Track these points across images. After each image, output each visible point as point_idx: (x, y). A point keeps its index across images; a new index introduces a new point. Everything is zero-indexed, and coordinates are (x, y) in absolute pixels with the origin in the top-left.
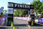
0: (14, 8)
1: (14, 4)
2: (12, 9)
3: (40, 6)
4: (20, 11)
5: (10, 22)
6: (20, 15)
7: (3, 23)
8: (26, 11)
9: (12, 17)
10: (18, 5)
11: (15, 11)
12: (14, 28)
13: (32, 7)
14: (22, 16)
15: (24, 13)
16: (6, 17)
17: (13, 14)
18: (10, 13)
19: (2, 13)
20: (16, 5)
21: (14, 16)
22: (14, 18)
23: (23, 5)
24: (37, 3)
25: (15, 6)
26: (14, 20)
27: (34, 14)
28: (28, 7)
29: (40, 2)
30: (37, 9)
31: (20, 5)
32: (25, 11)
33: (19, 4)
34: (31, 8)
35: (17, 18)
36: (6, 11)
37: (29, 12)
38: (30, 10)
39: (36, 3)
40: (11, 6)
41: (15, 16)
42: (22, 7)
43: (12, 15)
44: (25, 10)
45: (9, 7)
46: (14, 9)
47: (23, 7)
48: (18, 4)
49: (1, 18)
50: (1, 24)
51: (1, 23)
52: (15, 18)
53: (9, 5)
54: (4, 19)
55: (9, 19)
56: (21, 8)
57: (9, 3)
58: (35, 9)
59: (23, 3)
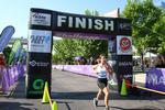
0: (54, 29)
1: (54, 14)
2: (47, 33)
3: (152, 23)
4: (76, 40)
5: (38, 84)
6: (77, 58)
7: (13, 87)
8: (98, 41)
9: (45, 64)
10: (67, 20)
11: (58, 42)
12: (53, 106)
13: (122, 26)
14: (84, 62)
15: (93, 50)
16: (25, 64)
17: (50, 54)
18: (39, 50)
19: (8, 51)
20: (59, 17)
21: (53, 60)
22: (53, 67)
23: (90, 20)
24: (143, 10)
25: (59, 25)
26: (53, 75)
27: (129, 53)
28: (107, 28)
29: (155, 8)
30: (143, 33)
31: (78, 19)
32: (95, 43)
33: (74, 16)
34: (118, 31)
35: (66, 67)
36: (24, 42)
37: (111, 44)
38: (114, 39)
39: (137, 11)
40: (42, 24)
41: (58, 61)
42: (84, 26)
43: (47, 57)
44: (97, 38)
45: (33, 27)
46: (53, 35)
47: (90, 27)
48: (71, 15)
49: (5, 70)
50: (3, 93)
51: (4, 86)
52: (59, 67)
53: (34, 19)
54: (17, 73)
55: (34, 72)
56: (80, 31)
57: (33, 10)
58: (134, 32)
59: (87, 12)
